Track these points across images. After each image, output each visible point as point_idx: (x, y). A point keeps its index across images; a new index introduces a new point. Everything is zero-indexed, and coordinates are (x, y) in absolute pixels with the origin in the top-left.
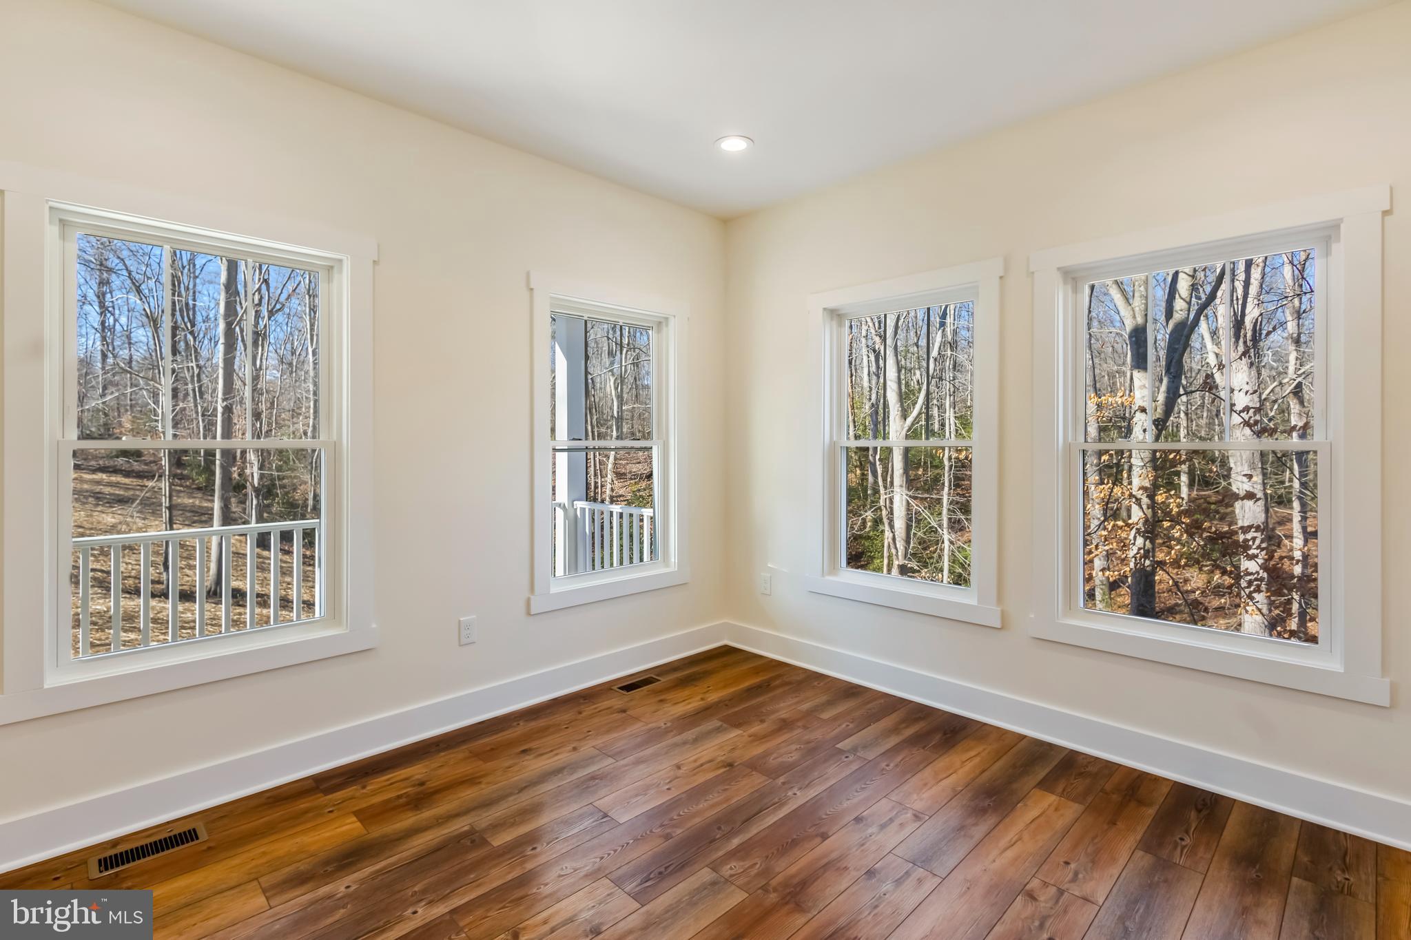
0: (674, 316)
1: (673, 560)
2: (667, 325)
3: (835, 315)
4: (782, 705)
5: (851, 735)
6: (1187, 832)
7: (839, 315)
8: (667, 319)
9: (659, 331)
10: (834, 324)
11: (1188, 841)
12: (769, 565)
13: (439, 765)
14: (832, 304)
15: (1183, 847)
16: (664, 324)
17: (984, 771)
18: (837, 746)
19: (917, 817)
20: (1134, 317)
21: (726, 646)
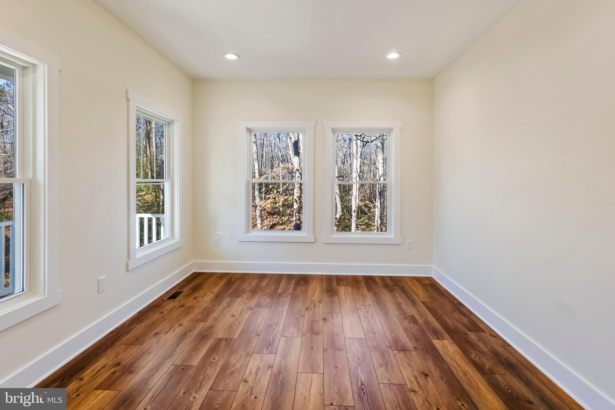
0: (178, 121)
1: (177, 236)
2: (173, 124)
3: (249, 130)
4: (244, 286)
5: (278, 288)
6: (372, 285)
7: (250, 131)
8: (173, 121)
9: (169, 126)
10: (248, 133)
11: (374, 287)
12: (218, 233)
13: (116, 355)
14: (248, 127)
15: (375, 288)
16: (171, 123)
17: (322, 286)
18: (278, 292)
19: (320, 302)
20: (295, 138)
21: (194, 273)
